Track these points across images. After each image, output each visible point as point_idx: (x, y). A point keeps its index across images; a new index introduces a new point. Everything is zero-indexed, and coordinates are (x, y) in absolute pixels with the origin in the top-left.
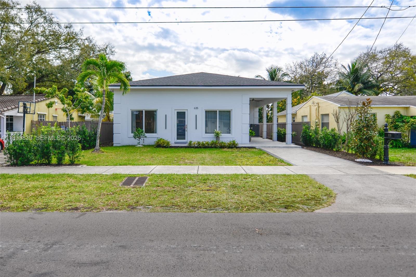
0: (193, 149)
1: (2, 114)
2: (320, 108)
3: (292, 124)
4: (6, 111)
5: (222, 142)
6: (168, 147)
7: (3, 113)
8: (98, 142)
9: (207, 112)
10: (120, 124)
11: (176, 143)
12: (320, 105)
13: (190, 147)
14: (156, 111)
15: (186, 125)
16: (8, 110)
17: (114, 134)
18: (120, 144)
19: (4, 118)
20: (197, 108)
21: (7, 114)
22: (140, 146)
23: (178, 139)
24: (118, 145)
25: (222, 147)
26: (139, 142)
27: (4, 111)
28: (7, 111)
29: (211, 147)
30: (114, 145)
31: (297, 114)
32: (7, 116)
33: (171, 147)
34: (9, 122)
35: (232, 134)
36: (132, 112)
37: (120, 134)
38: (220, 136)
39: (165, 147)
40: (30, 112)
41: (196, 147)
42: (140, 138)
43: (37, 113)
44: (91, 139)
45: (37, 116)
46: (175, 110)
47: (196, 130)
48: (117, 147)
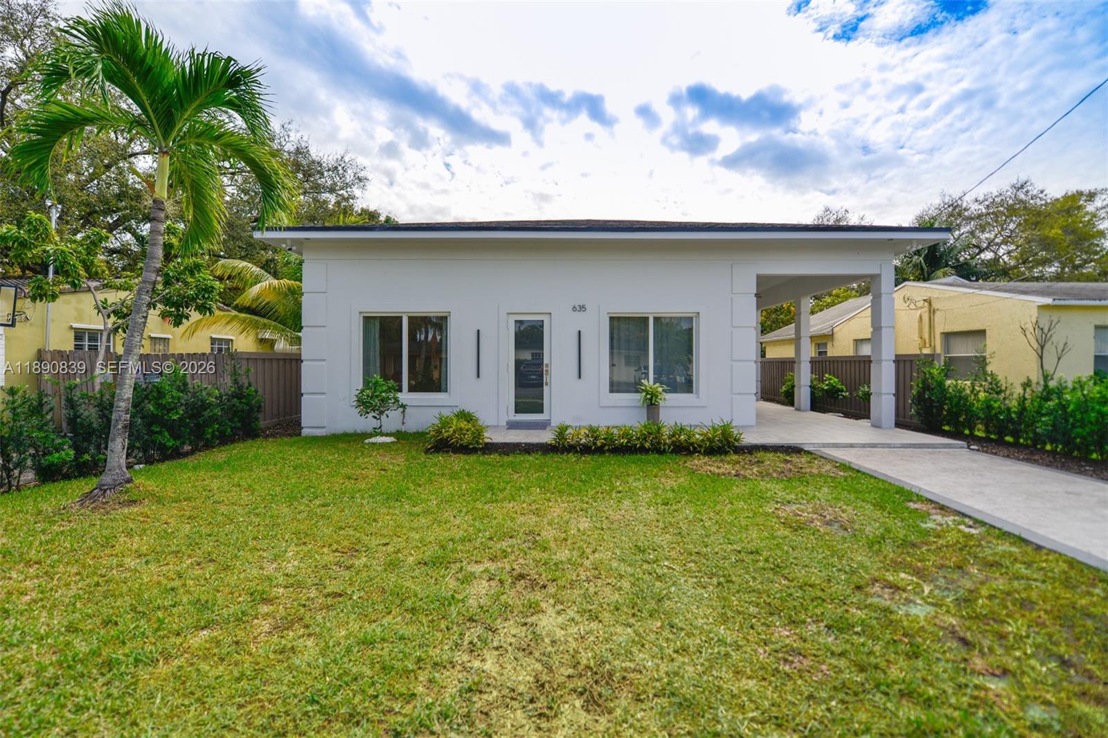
0: (572, 458)
2: (938, 314)
3: (894, 361)
5: (682, 429)
6: (475, 451)
9: (614, 321)
10: (324, 360)
11: (512, 426)
12: (935, 305)
13: (562, 447)
14: (446, 317)
15: (547, 365)
17: (304, 396)
18: (324, 430)
20: (582, 308)
23: (518, 410)
24: (318, 432)
25: (683, 448)
26: (375, 423)
29: (643, 450)
30: (305, 432)
31: (836, 336)
33: (490, 448)
35: (697, 393)
36: (368, 320)
37: (323, 397)
38: (662, 403)
39: (465, 449)
41: (586, 450)
42: (381, 413)
43: (71, 327)
44: (207, 413)
45: (72, 335)
46: (508, 314)
47: (581, 380)
48: (314, 440)
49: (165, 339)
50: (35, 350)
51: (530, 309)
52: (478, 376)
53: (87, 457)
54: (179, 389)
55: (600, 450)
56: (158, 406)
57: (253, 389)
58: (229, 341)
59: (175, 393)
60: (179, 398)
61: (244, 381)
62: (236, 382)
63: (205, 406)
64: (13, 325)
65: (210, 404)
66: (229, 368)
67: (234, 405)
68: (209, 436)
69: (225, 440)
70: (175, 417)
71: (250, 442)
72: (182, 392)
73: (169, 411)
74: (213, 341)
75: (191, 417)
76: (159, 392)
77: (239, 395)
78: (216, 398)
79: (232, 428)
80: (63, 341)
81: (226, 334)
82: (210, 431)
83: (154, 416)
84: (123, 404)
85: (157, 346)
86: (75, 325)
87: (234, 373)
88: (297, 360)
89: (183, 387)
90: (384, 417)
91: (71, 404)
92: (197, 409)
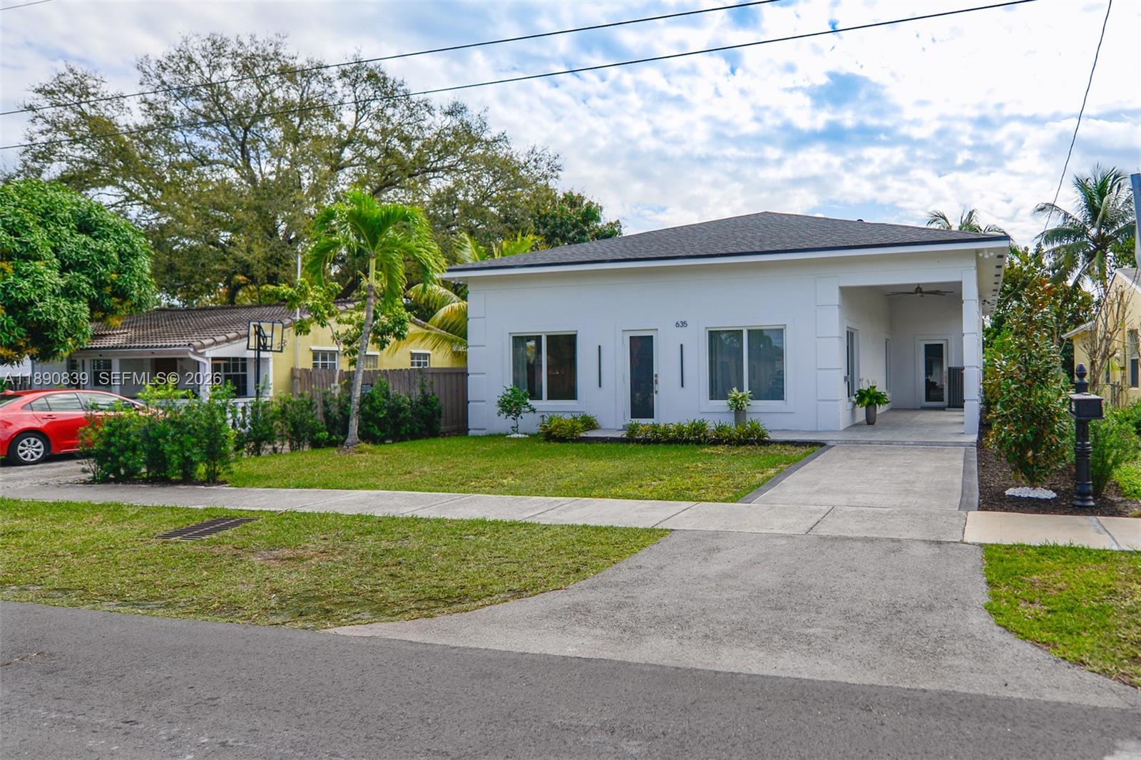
1: (202, 355)
2: (1126, 308)
4: (210, 345)
7: (200, 351)
8: (354, 424)
9: (714, 335)
10: (484, 374)
12: (1125, 299)
13: (632, 439)
14: (575, 335)
15: (656, 376)
16: (216, 343)
17: (471, 404)
18: (483, 430)
19: (205, 364)
20: (684, 324)
21: (212, 353)
22: (520, 436)
23: (633, 415)
24: (481, 433)
26: (513, 423)
27: (204, 346)
28: (214, 347)
30: (471, 433)
32: (213, 359)
34: (231, 373)
35: (786, 400)
36: (516, 340)
37: (484, 404)
38: (747, 409)
40: (271, 347)
42: (517, 415)
43: (311, 350)
44: (402, 415)
45: (311, 356)
46: (624, 331)
47: (684, 389)
48: (476, 437)
49: (374, 356)
50: (289, 369)
51: (641, 327)
52: (600, 386)
53: (334, 437)
54: (384, 397)
55: (657, 442)
56: (372, 407)
57: (434, 398)
58: (426, 356)
59: (381, 399)
60: (384, 403)
61: (428, 391)
62: (423, 392)
63: (400, 410)
64: (281, 351)
65: (404, 408)
66: (418, 380)
67: (421, 411)
68: (403, 432)
69: (414, 436)
70: (381, 416)
71: (432, 440)
72: (385, 398)
73: (378, 411)
74: (413, 356)
75: (391, 417)
76: (372, 398)
77: (425, 401)
78: (408, 404)
79: (419, 428)
80: (306, 362)
81: (424, 348)
82: (404, 428)
83: (369, 414)
84: (356, 400)
85: (369, 363)
86: (313, 348)
87: (423, 385)
88: (463, 374)
89: (387, 395)
90: (519, 418)
91: (325, 404)
92: (395, 411)
